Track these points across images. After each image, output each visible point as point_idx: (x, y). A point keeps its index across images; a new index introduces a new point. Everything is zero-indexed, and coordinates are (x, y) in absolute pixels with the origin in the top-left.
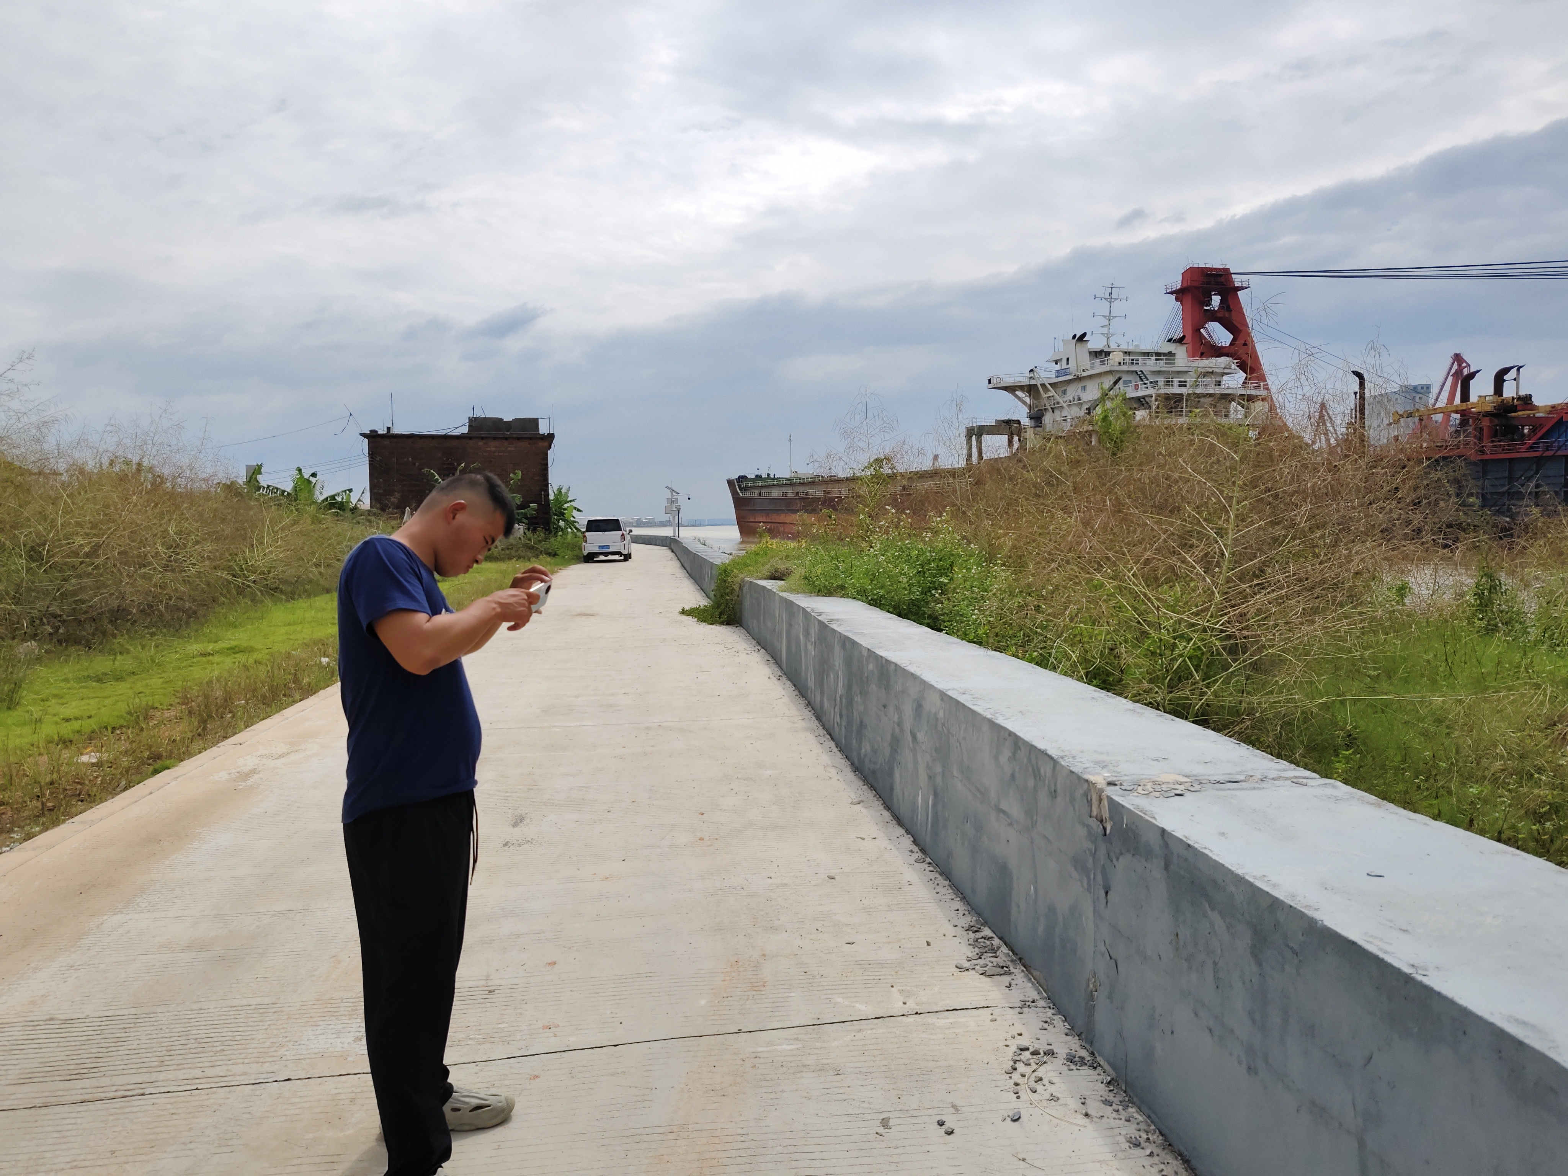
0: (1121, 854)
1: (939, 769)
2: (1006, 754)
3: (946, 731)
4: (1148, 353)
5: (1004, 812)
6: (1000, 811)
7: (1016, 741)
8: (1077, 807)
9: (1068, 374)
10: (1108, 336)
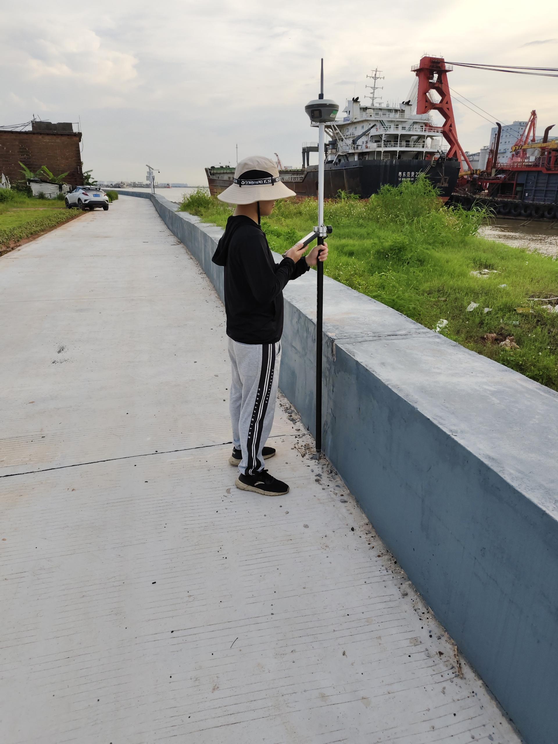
4: (392, 110)
9: (349, 120)
10: (373, 99)
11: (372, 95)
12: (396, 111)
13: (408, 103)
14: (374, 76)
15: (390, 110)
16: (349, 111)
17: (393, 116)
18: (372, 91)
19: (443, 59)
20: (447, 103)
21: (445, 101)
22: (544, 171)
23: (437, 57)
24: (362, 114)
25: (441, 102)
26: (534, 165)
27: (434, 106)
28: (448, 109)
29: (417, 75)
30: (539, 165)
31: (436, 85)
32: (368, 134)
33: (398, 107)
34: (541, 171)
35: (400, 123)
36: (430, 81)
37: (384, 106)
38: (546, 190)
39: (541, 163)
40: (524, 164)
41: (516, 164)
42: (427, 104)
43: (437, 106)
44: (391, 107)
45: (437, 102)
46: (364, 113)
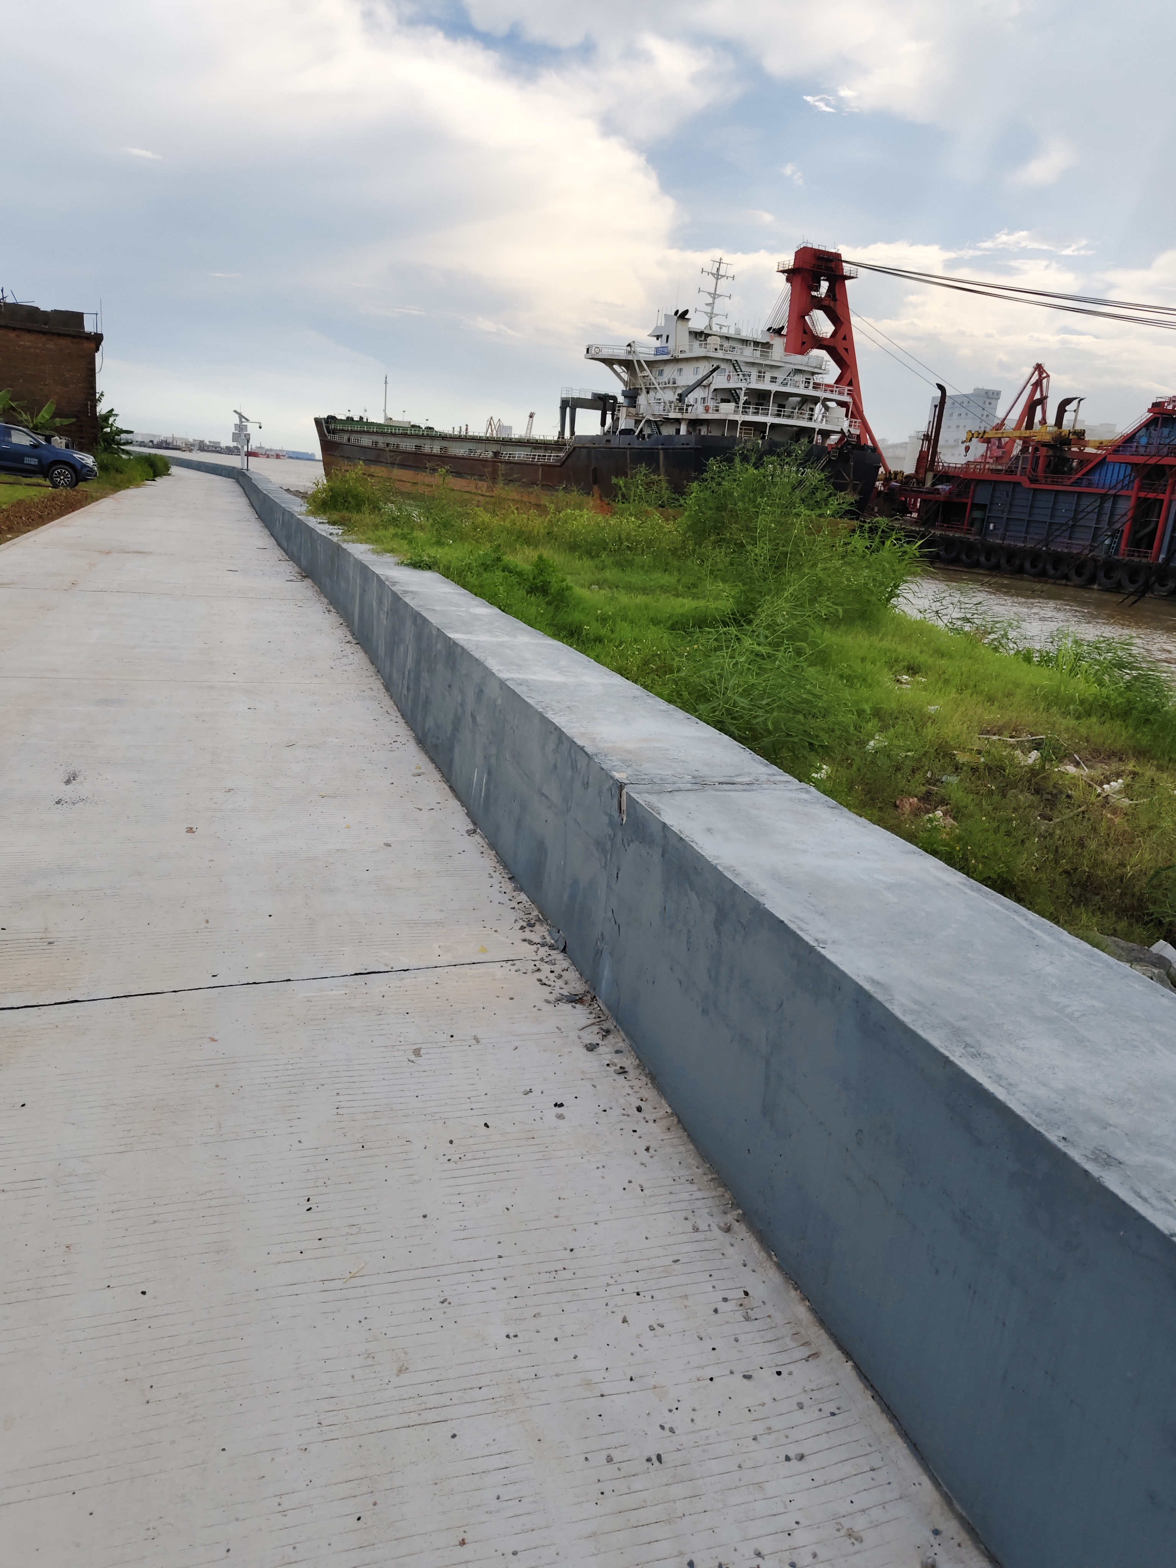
0: (632, 841)
1: (494, 751)
2: (551, 745)
3: (502, 717)
4: (747, 341)
5: (546, 797)
6: (543, 794)
7: (561, 735)
8: (602, 799)
9: (667, 354)
10: (711, 316)
11: (708, 309)
12: (756, 344)
13: (778, 332)
14: (715, 271)
15: (745, 342)
16: (668, 337)
17: (748, 354)
18: (710, 300)
19: (839, 255)
20: (844, 338)
21: (840, 335)
22: (1027, 484)
23: (828, 250)
24: (692, 345)
25: (834, 335)
26: (1006, 471)
27: (819, 343)
28: (846, 350)
29: (788, 280)
30: (1016, 472)
31: (826, 303)
32: (709, 385)
33: (760, 338)
34: (1019, 483)
35: (768, 369)
36: (814, 293)
37: (732, 332)
38: (1028, 520)
39: (1019, 468)
40: (987, 466)
41: (973, 466)
42: (805, 338)
43: (825, 343)
44: (745, 334)
45: (825, 335)
46: (696, 344)
